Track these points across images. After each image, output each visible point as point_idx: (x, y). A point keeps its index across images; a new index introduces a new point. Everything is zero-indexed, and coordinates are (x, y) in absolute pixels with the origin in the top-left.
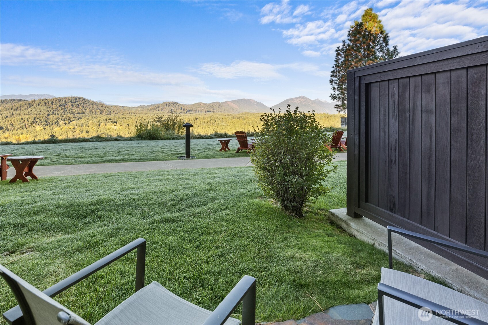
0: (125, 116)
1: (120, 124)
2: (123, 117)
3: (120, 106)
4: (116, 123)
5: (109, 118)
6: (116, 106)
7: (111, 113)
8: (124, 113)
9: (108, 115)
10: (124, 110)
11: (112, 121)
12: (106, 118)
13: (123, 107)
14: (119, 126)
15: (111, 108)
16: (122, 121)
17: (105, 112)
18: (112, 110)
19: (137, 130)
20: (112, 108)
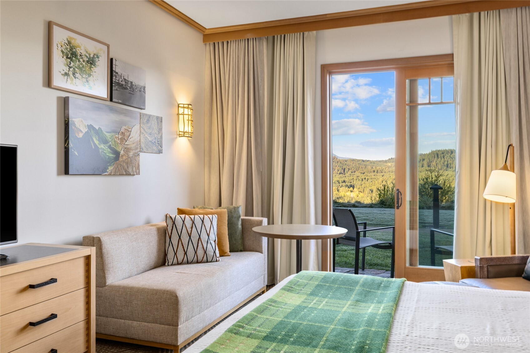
0: (367, 176)
1: (360, 190)
2: (363, 177)
3: (358, 160)
4: (353, 187)
5: (343, 179)
6: (353, 160)
7: (346, 171)
8: (365, 171)
9: (341, 175)
10: (366, 166)
11: (346, 184)
12: (338, 179)
13: (363, 161)
14: (357, 192)
15: (346, 163)
16: (362, 185)
17: (336, 170)
18: (348, 167)
19: (380, 195)
20: (348, 163)
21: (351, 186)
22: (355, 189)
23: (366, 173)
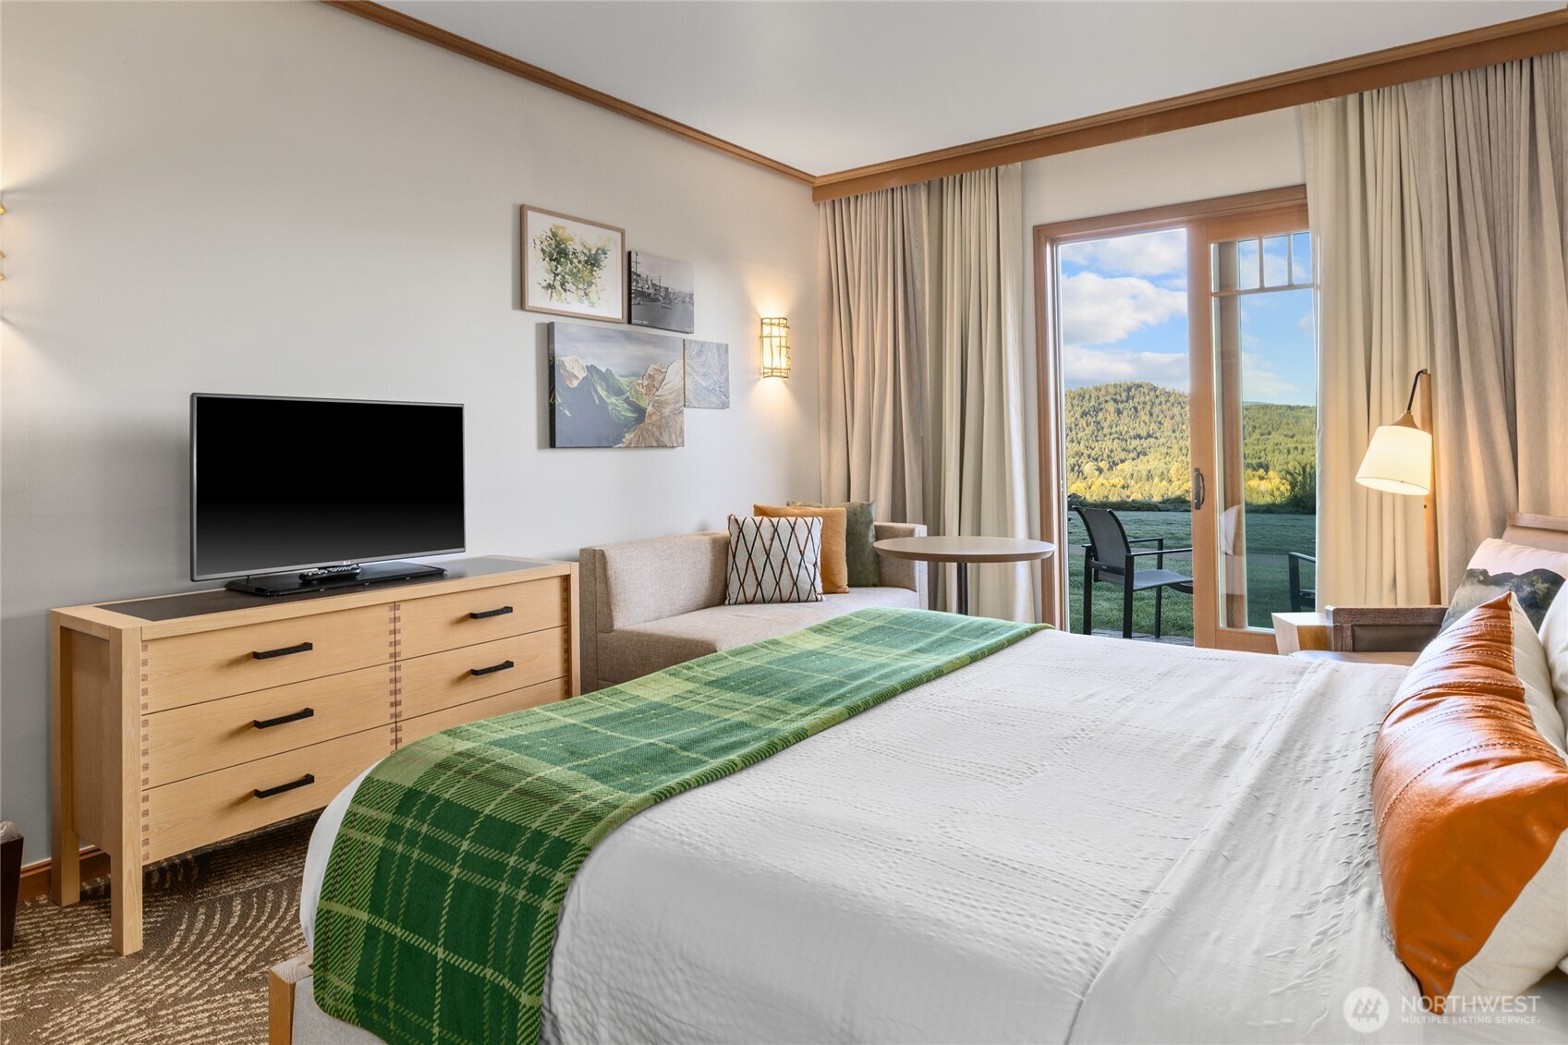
0: (1302, 442)
2: (1291, 445)
3: (1278, 407)
4: (1267, 469)
8: (1294, 431)
10: (1297, 420)
13: (1291, 408)
19: (1293, 485)
21: (1260, 466)
22: (1271, 473)
23: (1298, 437)
